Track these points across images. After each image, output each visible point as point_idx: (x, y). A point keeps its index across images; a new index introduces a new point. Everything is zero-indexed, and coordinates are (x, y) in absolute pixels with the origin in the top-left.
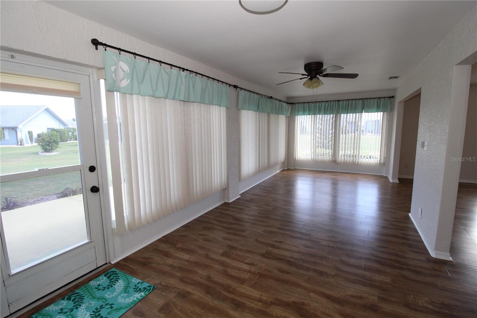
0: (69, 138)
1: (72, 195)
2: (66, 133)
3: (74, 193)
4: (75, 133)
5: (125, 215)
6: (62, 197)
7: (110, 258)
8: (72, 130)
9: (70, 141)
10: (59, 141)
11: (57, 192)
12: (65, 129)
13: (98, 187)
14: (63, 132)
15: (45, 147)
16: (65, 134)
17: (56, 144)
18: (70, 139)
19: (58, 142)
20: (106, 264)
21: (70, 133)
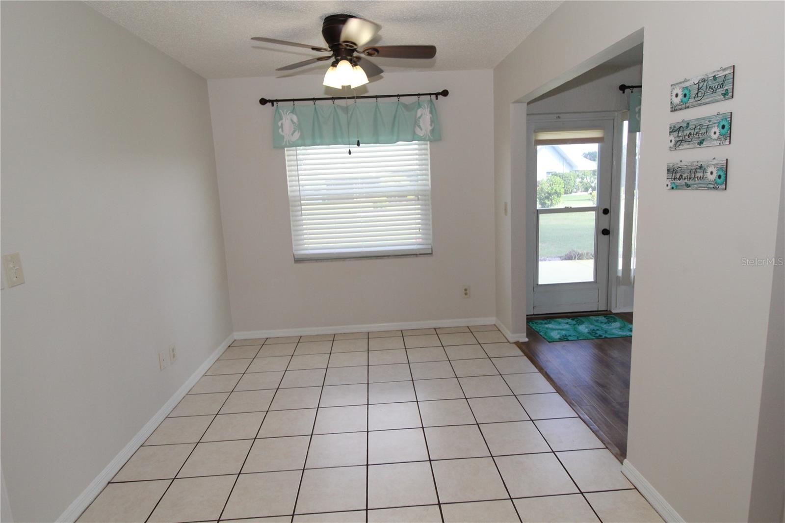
0: (576, 188)
1: (578, 259)
2: (571, 179)
3: (580, 257)
4: (585, 180)
5: (632, 267)
6: (566, 259)
7: (611, 306)
8: (580, 174)
9: (575, 192)
10: (562, 193)
11: (560, 255)
12: (572, 173)
13: (608, 229)
14: (567, 177)
15: (543, 202)
16: (570, 181)
17: (558, 196)
18: (575, 190)
19: (561, 195)
20: (607, 311)
21: (578, 180)
